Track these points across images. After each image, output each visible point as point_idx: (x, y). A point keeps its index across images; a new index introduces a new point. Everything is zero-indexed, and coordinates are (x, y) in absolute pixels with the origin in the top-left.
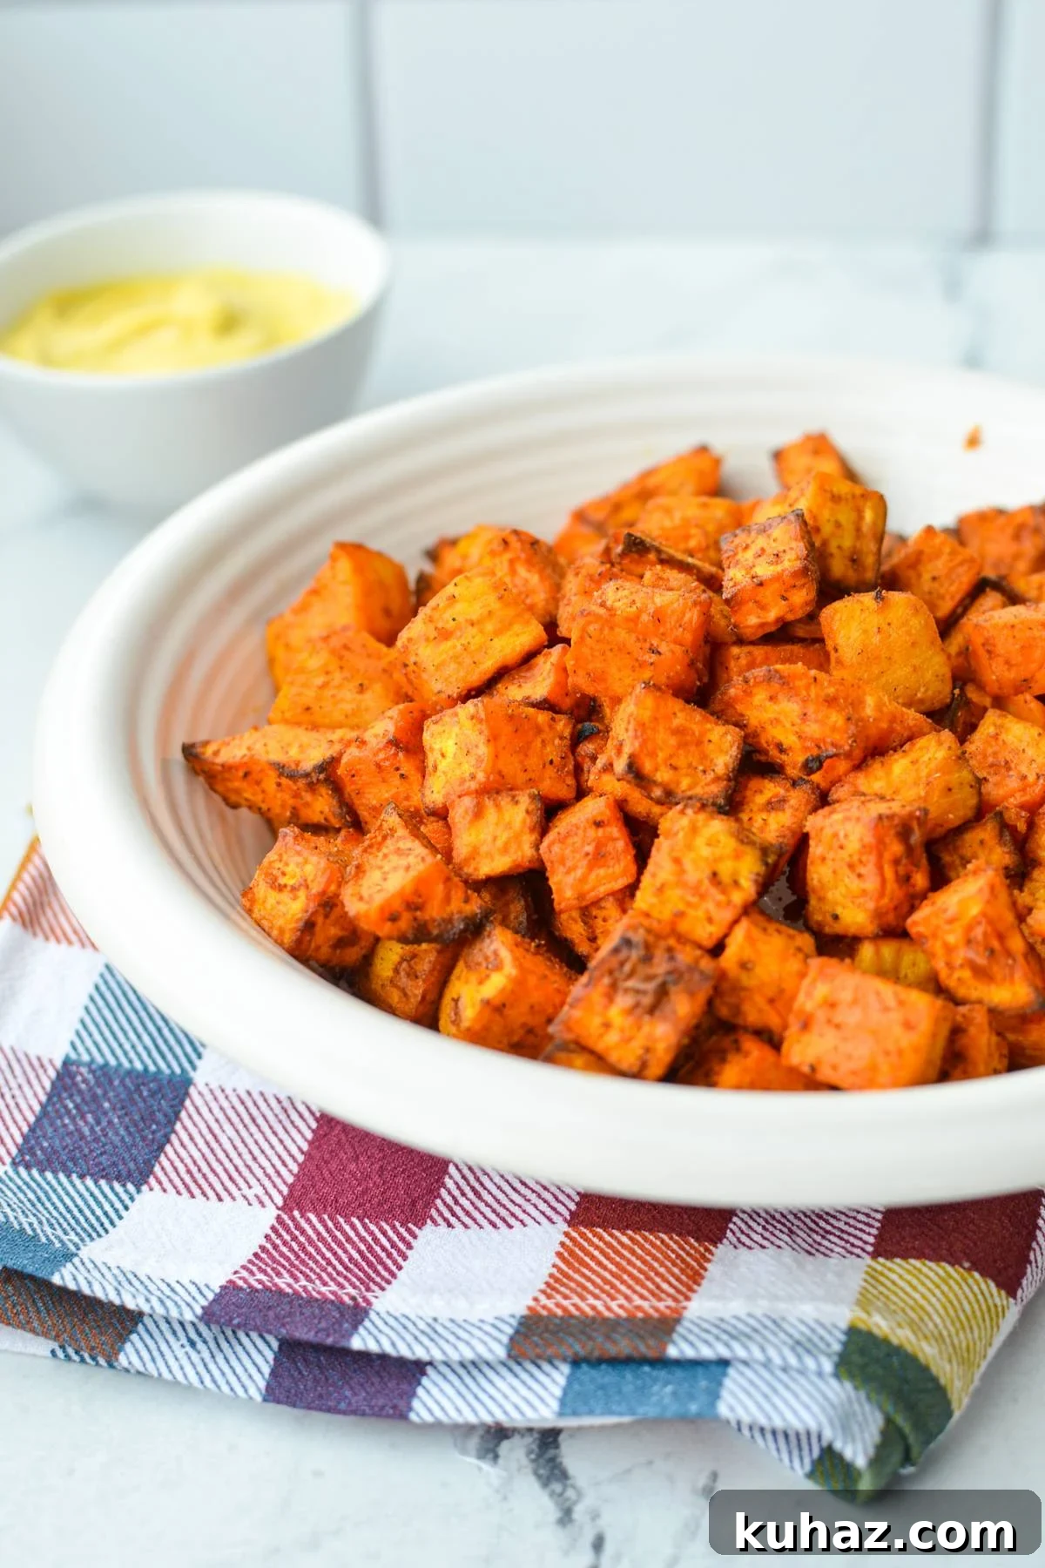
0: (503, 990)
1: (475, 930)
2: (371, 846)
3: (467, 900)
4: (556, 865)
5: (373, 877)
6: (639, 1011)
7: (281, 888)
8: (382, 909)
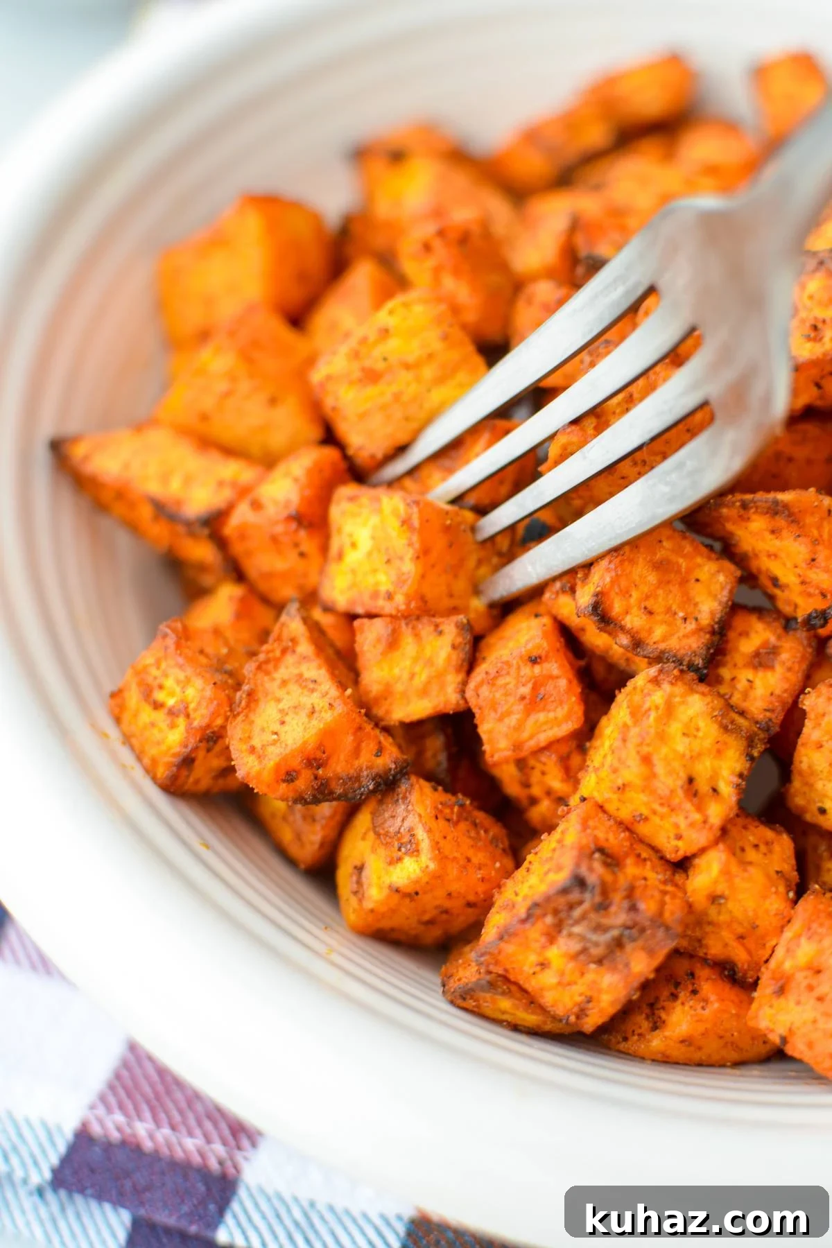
1: (387, 786)
2: (267, 661)
3: (380, 751)
4: (486, 712)
7: (157, 706)
8: (278, 767)
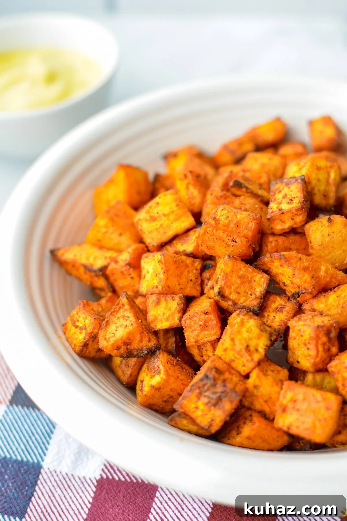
0: (159, 383)
1: (152, 353)
2: (114, 312)
3: (149, 341)
4: (187, 329)
5: (112, 328)
6: (209, 404)
7: (77, 327)
8: (113, 345)
